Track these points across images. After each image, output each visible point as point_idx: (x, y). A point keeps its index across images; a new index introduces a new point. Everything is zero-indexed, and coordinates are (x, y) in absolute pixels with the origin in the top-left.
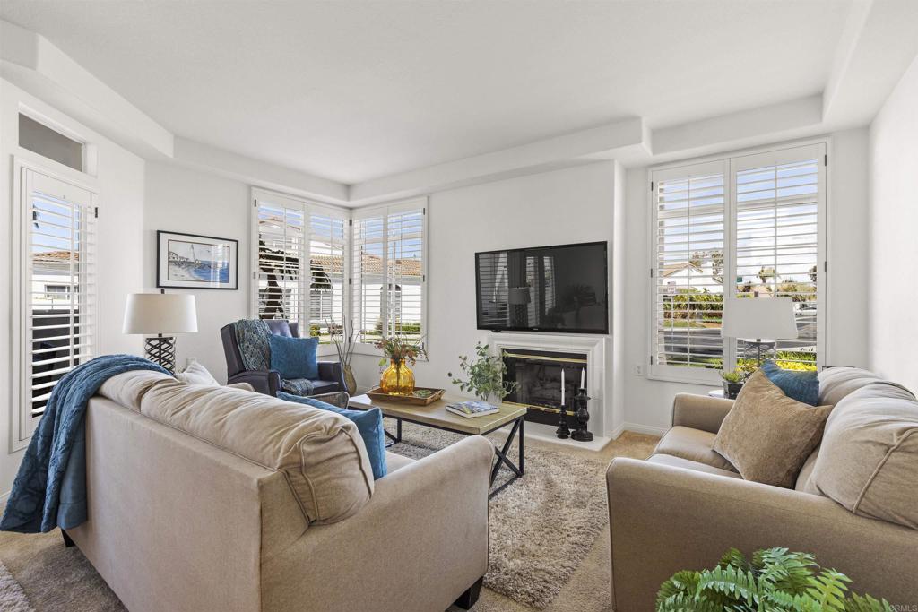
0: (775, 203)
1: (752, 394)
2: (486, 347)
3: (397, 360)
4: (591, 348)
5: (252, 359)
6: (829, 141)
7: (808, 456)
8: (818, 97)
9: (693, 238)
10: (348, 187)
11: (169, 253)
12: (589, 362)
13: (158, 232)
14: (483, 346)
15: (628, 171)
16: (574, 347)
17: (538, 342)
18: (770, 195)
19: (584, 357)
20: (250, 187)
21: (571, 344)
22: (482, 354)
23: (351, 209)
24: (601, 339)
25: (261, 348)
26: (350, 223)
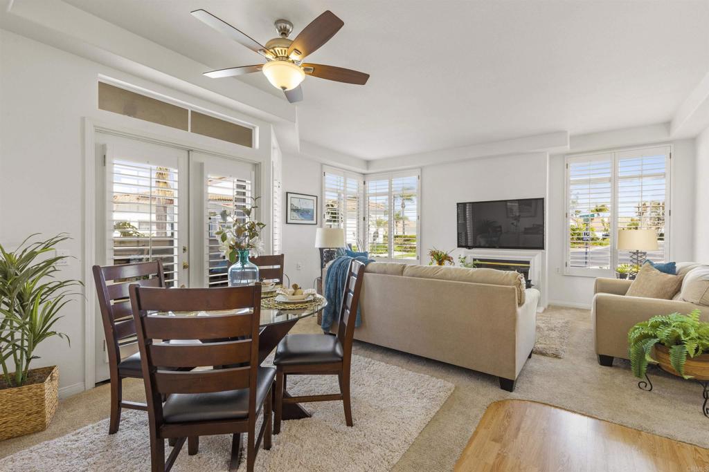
0: (641, 177)
1: (646, 273)
2: (465, 258)
3: (440, 263)
4: (532, 258)
6: (672, 145)
7: (674, 296)
8: (668, 124)
9: (592, 196)
10: (368, 163)
11: (291, 204)
12: (531, 265)
13: (287, 193)
14: (462, 257)
15: (552, 157)
16: (521, 257)
17: (499, 254)
18: (639, 173)
19: (528, 263)
20: (322, 165)
21: (520, 255)
22: (462, 262)
23: (364, 174)
24: (539, 252)
26: (364, 183)
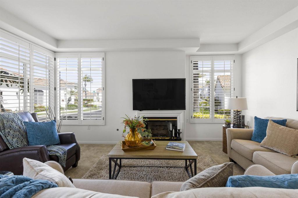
4: (179, 115)
5: (15, 140)
6: (235, 56)
12: (178, 120)
14: (137, 116)
16: (173, 115)
17: (159, 114)
19: (176, 118)
23: (55, 52)
24: (181, 112)
25: (19, 131)
26: (55, 59)
